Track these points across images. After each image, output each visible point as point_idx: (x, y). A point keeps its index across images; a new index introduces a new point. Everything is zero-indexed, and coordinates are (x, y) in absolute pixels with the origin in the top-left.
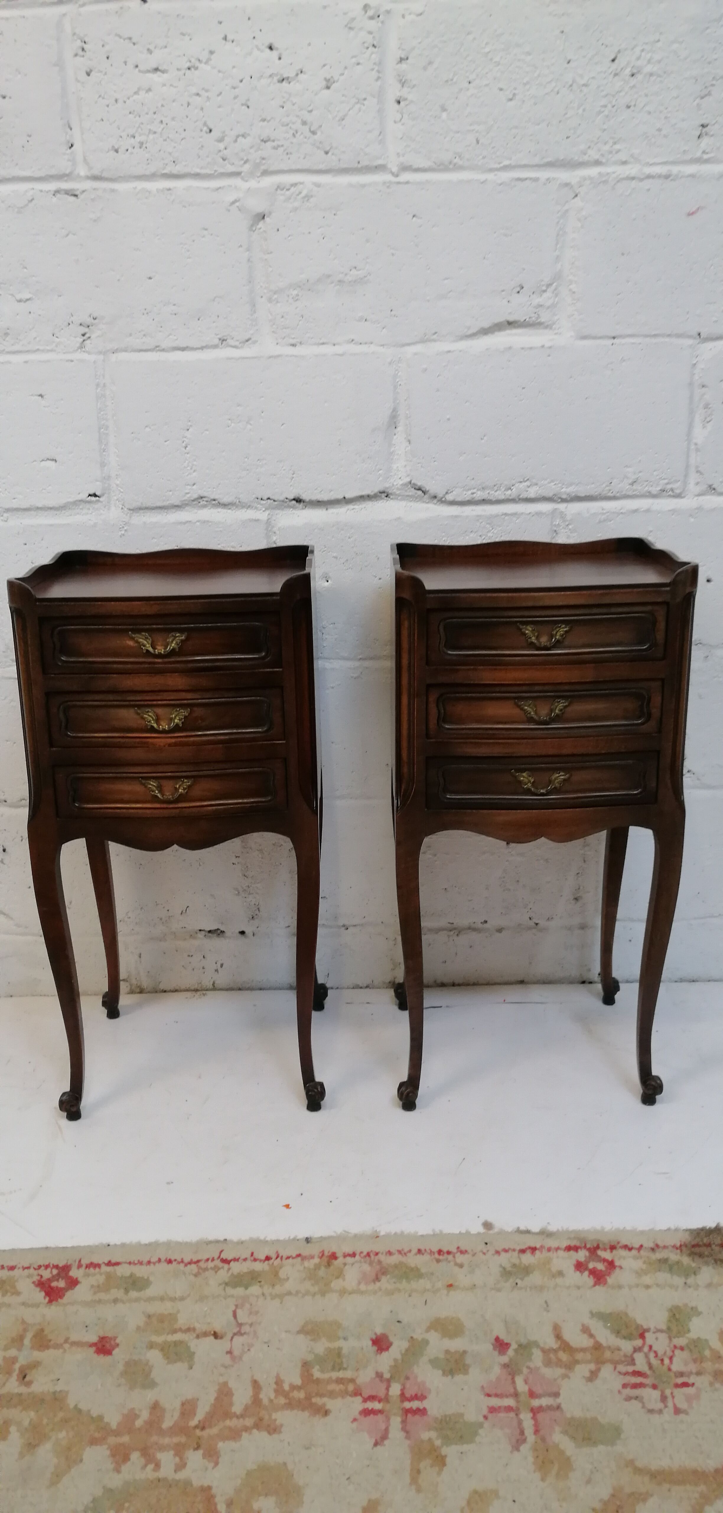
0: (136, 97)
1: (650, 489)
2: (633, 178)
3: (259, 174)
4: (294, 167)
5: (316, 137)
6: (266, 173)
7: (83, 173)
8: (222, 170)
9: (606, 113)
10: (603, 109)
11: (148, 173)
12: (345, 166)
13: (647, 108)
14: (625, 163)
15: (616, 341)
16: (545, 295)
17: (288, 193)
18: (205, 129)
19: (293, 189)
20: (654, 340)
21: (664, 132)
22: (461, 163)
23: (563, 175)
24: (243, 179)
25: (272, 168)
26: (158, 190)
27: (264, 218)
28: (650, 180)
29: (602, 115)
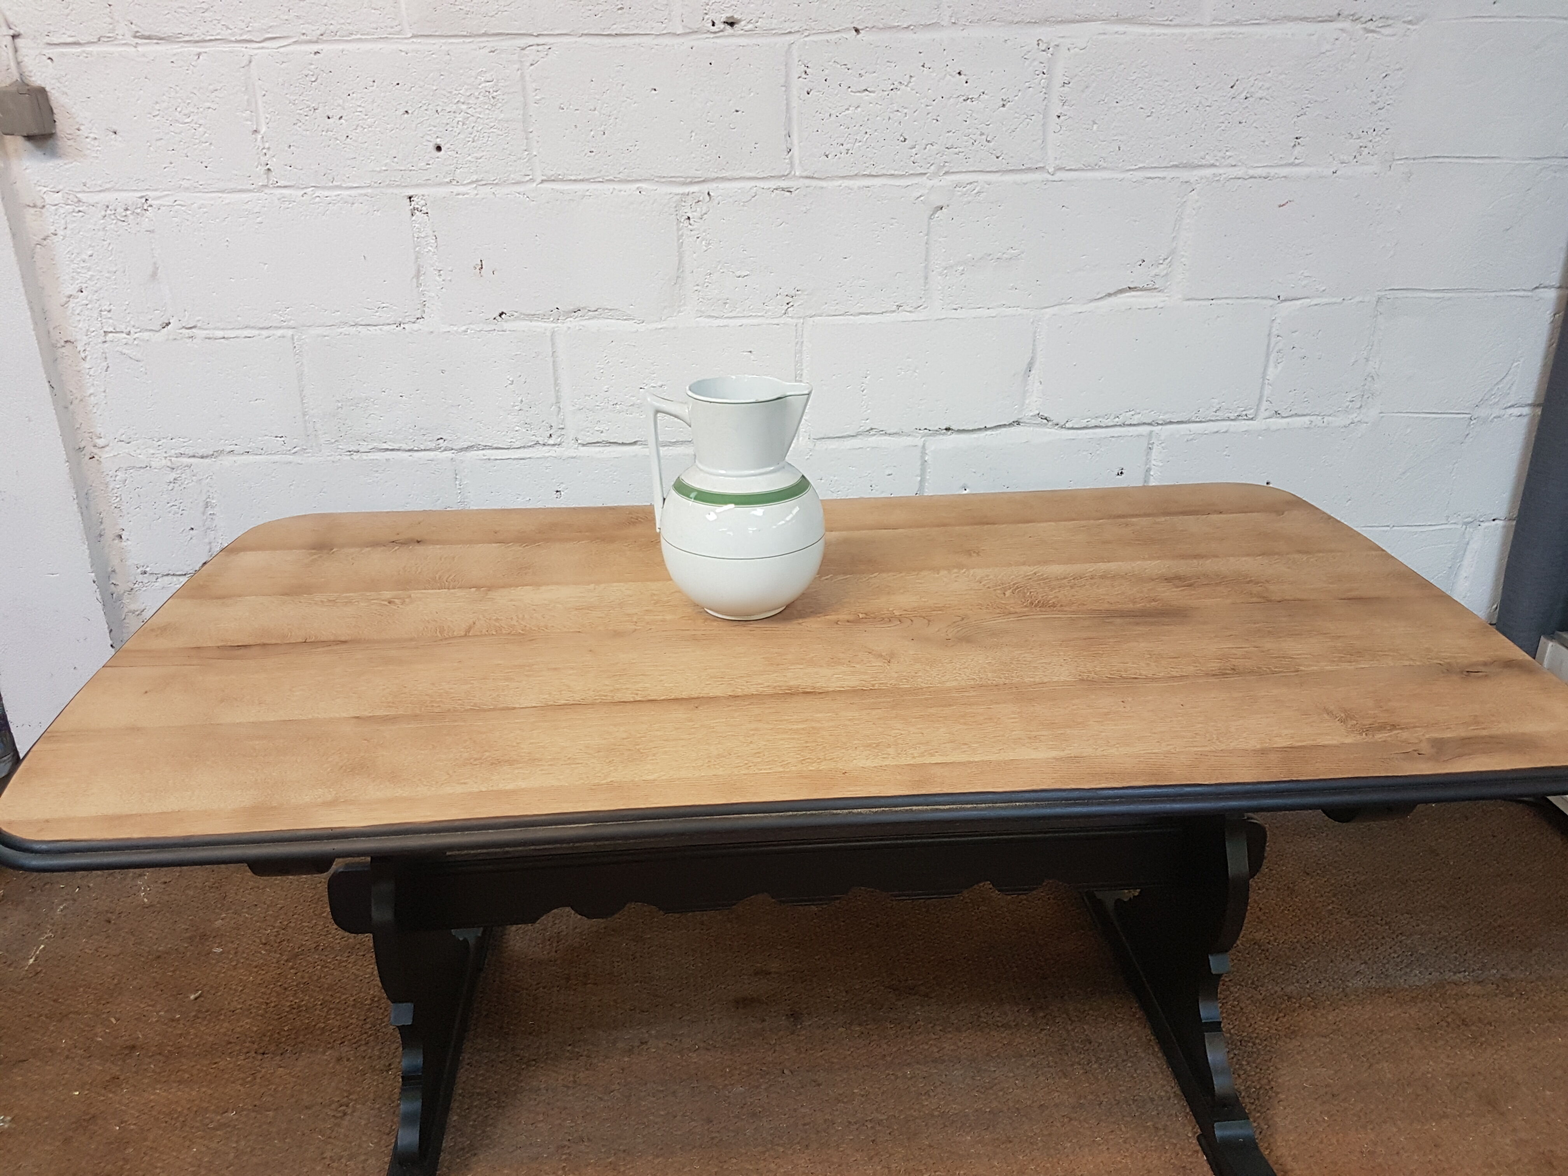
0: (847, 112)
1: (1230, 415)
2: (1239, 178)
3: (941, 174)
4: (971, 169)
5: (991, 144)
6: (946, 173)
7: (797, 174)
8: (911, 172)
9: (1222, 128)
10: (1221, 125)
11: (851, 174)
12: (1012, 168)
13: (1254, 125)
14: (1235, 166)
15: (1214, 301)
16: (1161, 266)
17: (965, 189)
18: (902, 139)
19: (969, 186)
20: (1243, 301)
21: (1267, 143)
22: (1105, 165)
23: (1185, 175)
24: (928, 178)
25: (954, 170)
26: (859, 188)
27: (942, 208)
28: (1252, 180)
29: (1220, 129)
